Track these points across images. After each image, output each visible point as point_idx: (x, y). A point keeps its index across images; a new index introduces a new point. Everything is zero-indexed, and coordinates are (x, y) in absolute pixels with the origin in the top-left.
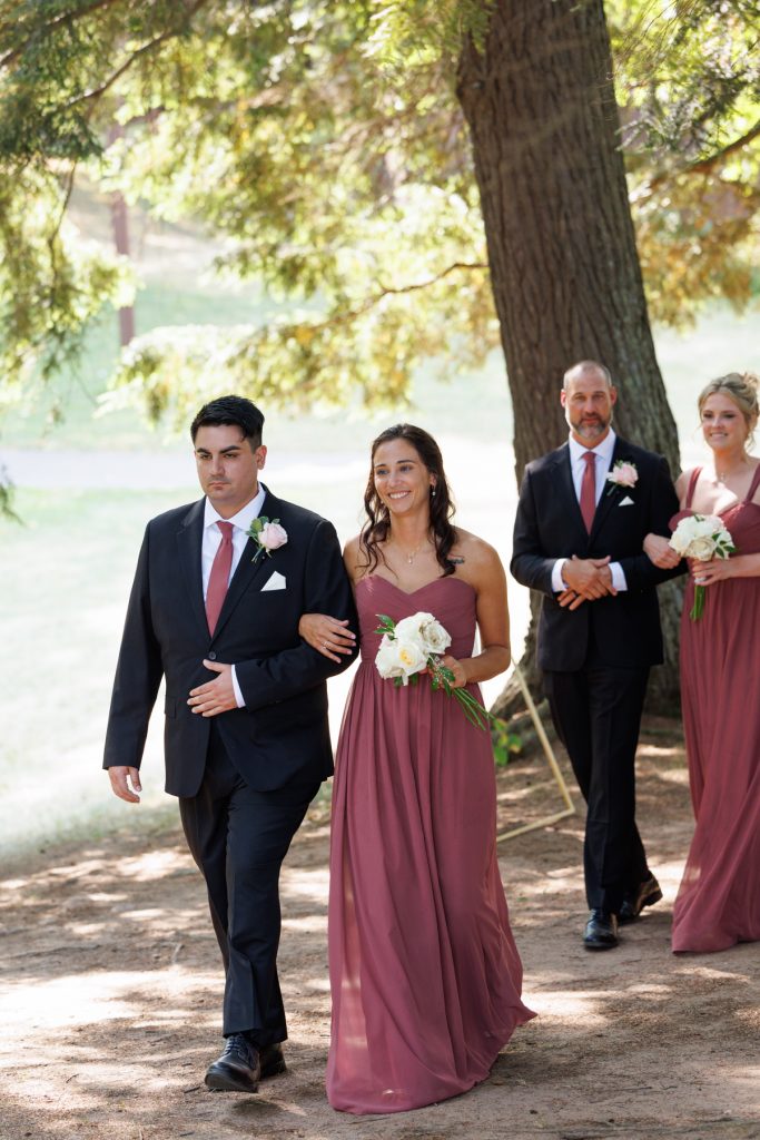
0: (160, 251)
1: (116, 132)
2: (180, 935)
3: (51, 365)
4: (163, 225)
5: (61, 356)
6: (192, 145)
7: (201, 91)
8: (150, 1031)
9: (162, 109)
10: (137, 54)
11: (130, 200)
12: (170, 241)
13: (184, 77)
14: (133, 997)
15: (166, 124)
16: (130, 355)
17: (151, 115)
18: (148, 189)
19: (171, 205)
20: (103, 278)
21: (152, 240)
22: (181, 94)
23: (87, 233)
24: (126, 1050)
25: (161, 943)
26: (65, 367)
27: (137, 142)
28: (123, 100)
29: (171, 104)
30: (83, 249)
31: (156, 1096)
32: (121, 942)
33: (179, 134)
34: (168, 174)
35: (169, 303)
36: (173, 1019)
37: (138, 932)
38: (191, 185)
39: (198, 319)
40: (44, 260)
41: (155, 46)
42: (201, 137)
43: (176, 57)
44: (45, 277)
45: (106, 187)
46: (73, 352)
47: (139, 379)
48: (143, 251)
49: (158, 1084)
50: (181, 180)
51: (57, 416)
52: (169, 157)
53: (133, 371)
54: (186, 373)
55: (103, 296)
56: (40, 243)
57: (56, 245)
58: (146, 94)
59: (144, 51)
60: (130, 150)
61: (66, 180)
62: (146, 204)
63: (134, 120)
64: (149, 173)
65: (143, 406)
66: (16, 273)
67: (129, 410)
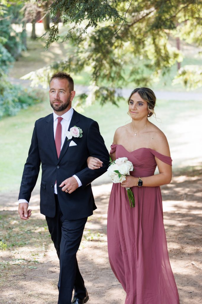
0: (187, 50)
1: (178, 24)
2: (186, 194)
3: (164, 74)
4: (188, 44)
5: (166, 71)
6: (194, 27)
7: (197, 16)
8: (179, 214)
9: (188, 19)
10: (183, 8)
11: (181, 39)
12: (189, 48)
13: (193, 13)
14: (176, 206)
15: (189, 23)
16: (180, 72)
17: (186, 21)
18: (185, 37)
19: (190, 40)
20: (176, 56)
21: (185, 47)
22: (192, 16)
23: (172, 46)
24: (174, 217)
25: (181, 195)
26: (167, 74)
27: (183, 26)
28: (180, 18)
29: (190, 18)
30: (171, 49)
31: (180, 227)
32: (173, 195)
33: (192, 25)
34: (189, 33)
35: (189, 61)
36: (184, 211)
37: (177, 193)
38: (194, 36)
39: (194, 64)
40: (163, 51)
41: (187, 6)
42: (196, 26)
43: (191, 8)
44: (163, 55)
45: (176, 36)
46: (169, 71)
47: (181, 77)
48: (183, 50)
49: (180, 224)
50: (192, 35)
51: (165, 84)
52: (189, 30)
53: (180, 75)
54: (191, 76)
55: (176, 59)
56: (162, 48)
57: (166, 48)
58: (185, 16)
59: (185, 7)
60: (181, 28)
61: (168, 34)
62: (184, 40)
63: (183, 22)
64: (185, 33)
65: (182, 83)
66: (157, 54)
67: (179, 84)
